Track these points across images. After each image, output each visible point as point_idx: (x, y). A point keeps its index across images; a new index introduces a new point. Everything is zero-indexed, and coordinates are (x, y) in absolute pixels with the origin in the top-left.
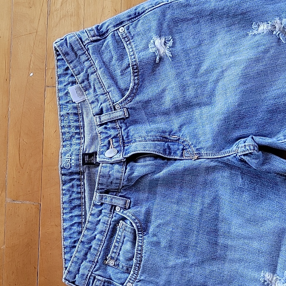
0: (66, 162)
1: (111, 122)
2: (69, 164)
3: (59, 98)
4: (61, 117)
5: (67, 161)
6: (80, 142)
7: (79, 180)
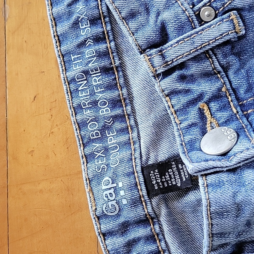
0: (106, 199)
1: (197, 59)
2: (114, 203)
3: (59, 39)
4: (69, 85)
5: (107, 197)
6: (129, 140)
7: (151, 238)
